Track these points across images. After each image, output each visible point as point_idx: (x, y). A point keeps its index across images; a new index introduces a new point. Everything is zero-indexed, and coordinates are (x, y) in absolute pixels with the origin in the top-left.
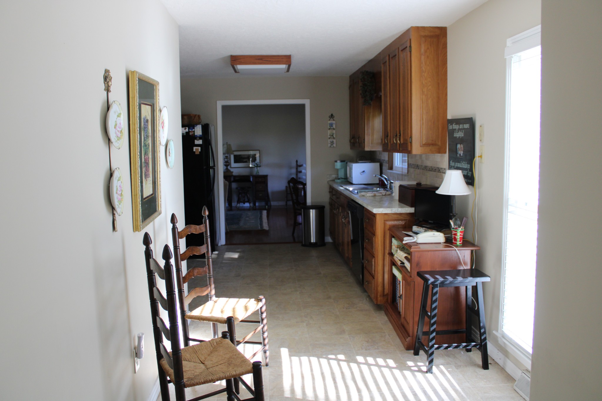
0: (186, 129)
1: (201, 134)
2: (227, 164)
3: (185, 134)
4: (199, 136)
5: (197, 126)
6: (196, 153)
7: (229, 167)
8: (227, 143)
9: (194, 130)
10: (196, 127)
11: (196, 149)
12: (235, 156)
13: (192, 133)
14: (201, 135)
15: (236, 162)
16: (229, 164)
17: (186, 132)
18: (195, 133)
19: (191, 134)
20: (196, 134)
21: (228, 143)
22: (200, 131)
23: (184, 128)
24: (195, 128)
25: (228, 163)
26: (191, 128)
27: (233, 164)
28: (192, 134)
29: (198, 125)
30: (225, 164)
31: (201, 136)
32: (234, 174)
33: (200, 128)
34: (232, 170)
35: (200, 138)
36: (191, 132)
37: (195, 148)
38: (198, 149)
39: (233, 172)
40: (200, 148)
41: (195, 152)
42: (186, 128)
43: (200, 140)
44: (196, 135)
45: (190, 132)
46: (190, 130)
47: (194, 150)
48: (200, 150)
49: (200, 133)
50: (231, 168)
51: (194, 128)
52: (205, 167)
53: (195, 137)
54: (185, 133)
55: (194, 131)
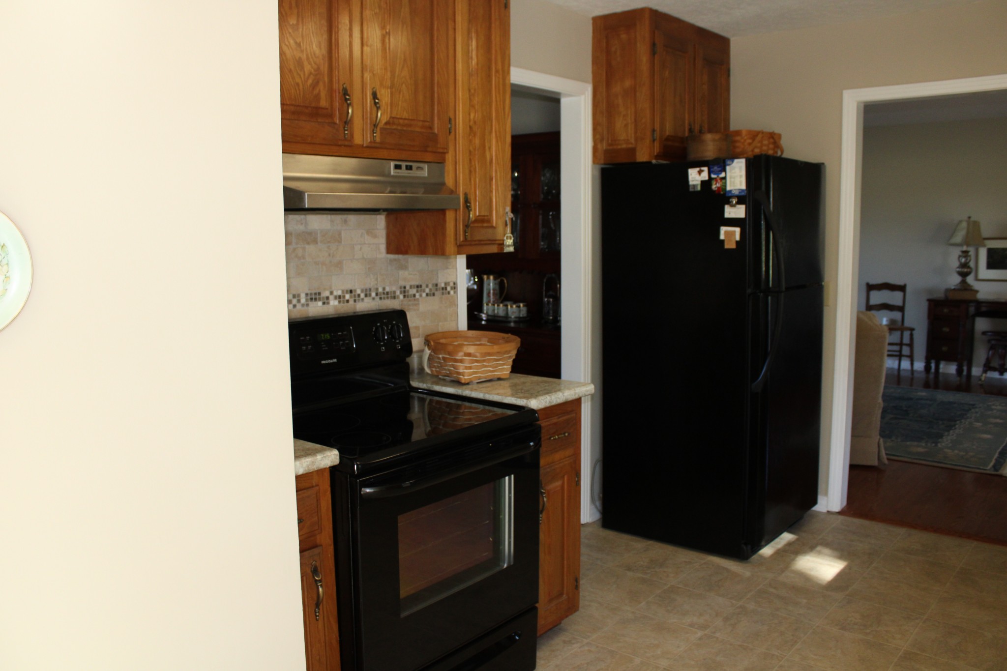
0: (702, 171)
1: (744, 187)
2: (965, 270)
3: (699, 188)
4: (737, 193)
5: (733, 162)
6: (727, 246)
7: (970, 280)
8: (969, 218)
9: (723, 175)
10: (729, 165)
11: (726, 232)
12: (991, 252)
13: (718, 185)
14: (742, 191)
15: (991, 265)
16: (969, 270)
17: (703, 182)
18: (725, 183)
19: (714, 187)
20: (728, 188)
21: (972, 219)
22: (741, 176)
23: (698, 169)
24: (728, 168)
25: (969, 267)
26: (716, 168)
27: (984, 272)
28: (719, 188)
29: (736, 161)
30: (958, 270)
31: (743, 194)
32: (981, 296)
33: (740, 168)
34: (976, 285)
35: (741, 200)
36: (715, 179)
37: (723, 229)
38: (734, 232)
39: (977, 292)
40: (737, 230)
41: (723, 241)
42: (703, 168)
43: (739, 206)
44: (730, 191)
45: (714, 182)
46: (713, 176)
47: (722, 237)
48: (738, 238)
49: (741, 182)
50: (977, 279)
51: (724, 170)
52: (749, 291)
53: (724, 198)
54: (699, 183)
55: (725, 178)
